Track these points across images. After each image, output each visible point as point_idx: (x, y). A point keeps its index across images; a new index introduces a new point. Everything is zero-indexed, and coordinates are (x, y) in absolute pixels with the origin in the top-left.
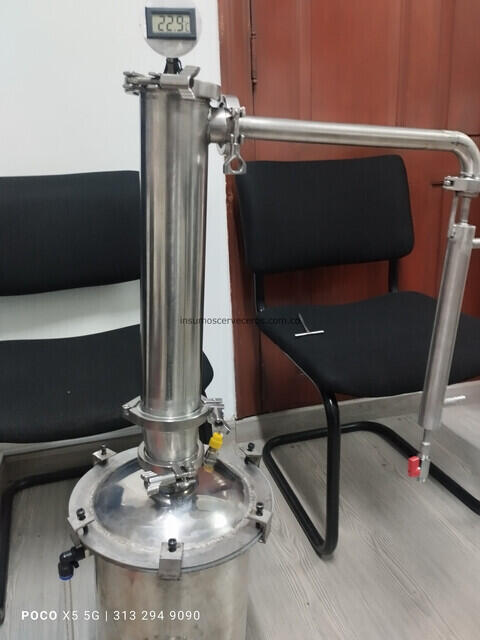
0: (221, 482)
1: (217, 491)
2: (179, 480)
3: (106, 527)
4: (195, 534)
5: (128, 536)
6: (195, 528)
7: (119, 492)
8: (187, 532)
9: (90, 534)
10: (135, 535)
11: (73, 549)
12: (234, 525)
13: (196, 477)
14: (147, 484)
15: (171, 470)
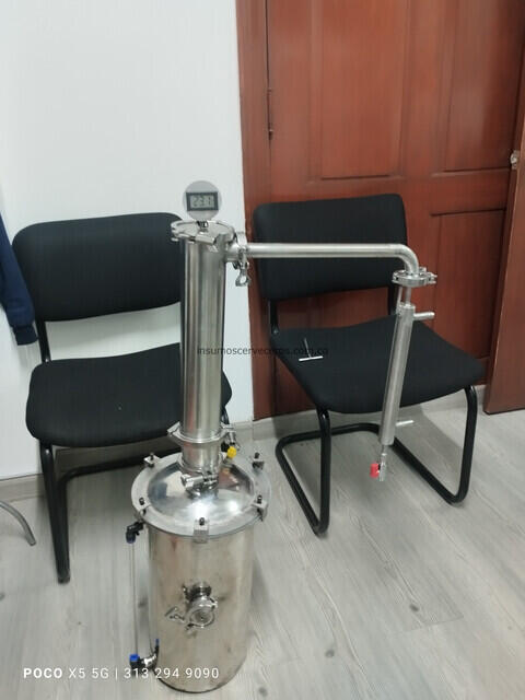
0: (235, 480)
1: (232, 487)
2: (206, 480)
3: (157, 509)
4: (216, 515)
5: (172, 515)
6: (217, 511)
7: (164, 487)
8: (212, 514)
9: (147, 514)
10: (176, 515)
11: (136, 523)
12: (242, 510)
13: (217, 478)
14: (184, 482)
15: (201, 474)
